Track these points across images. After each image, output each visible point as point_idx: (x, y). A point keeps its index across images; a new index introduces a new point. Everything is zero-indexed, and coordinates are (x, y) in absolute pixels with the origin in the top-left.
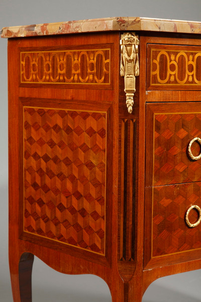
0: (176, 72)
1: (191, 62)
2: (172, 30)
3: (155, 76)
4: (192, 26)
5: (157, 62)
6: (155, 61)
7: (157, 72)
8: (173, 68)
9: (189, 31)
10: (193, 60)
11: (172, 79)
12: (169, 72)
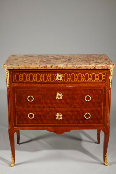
0: (22, 79)
1: (28, 76)
2: (18, 69)
3: (15, 80)
4: (25, 67)
5: (15, 76)
6: (14, 76)
7: (16, 79)
8: (21, 78)
9: (24, 68)
10: (29, 75)
11: (21, 80)
12: (20, 79)
